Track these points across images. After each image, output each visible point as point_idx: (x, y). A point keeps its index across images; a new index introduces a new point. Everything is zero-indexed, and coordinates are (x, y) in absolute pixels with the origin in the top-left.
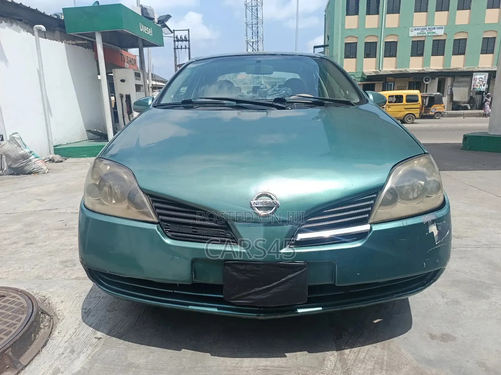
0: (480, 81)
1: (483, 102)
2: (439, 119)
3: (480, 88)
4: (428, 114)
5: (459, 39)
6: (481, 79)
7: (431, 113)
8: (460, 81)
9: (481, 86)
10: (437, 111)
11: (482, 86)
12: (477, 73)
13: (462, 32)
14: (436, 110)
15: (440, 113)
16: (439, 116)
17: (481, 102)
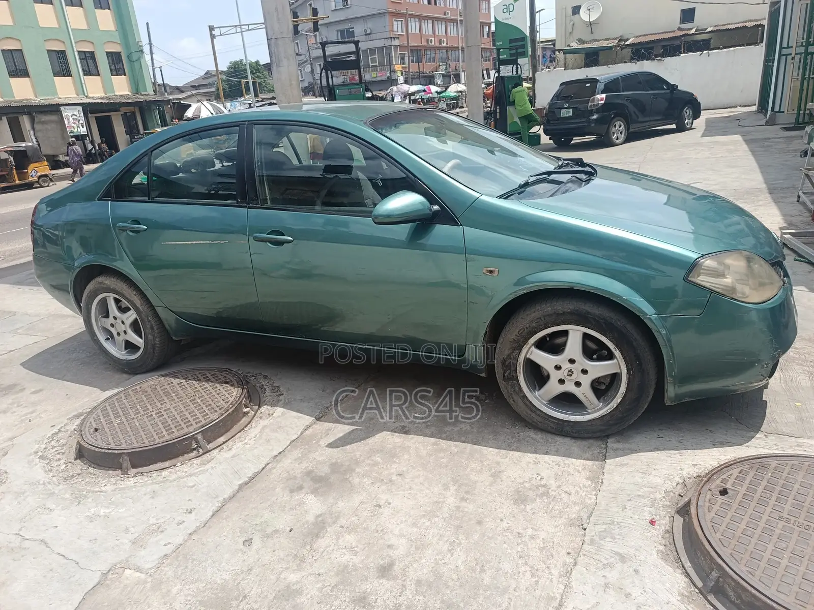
0: (74, 119)
1: (88, 152)
2: (48, 186)
3: (79, 130)
4: (26, 181)
5: (8, 50)
6: (75, 117)
7: (31, 179)
8: (43, 121)
9: (78, 127)
10: (39, 174)
11: (81, 127)
12: (66, 107)
13: (10, 38)
14: (37, 172)
15: (46, 176)
16: (47, 181)
17: (86, 152)
